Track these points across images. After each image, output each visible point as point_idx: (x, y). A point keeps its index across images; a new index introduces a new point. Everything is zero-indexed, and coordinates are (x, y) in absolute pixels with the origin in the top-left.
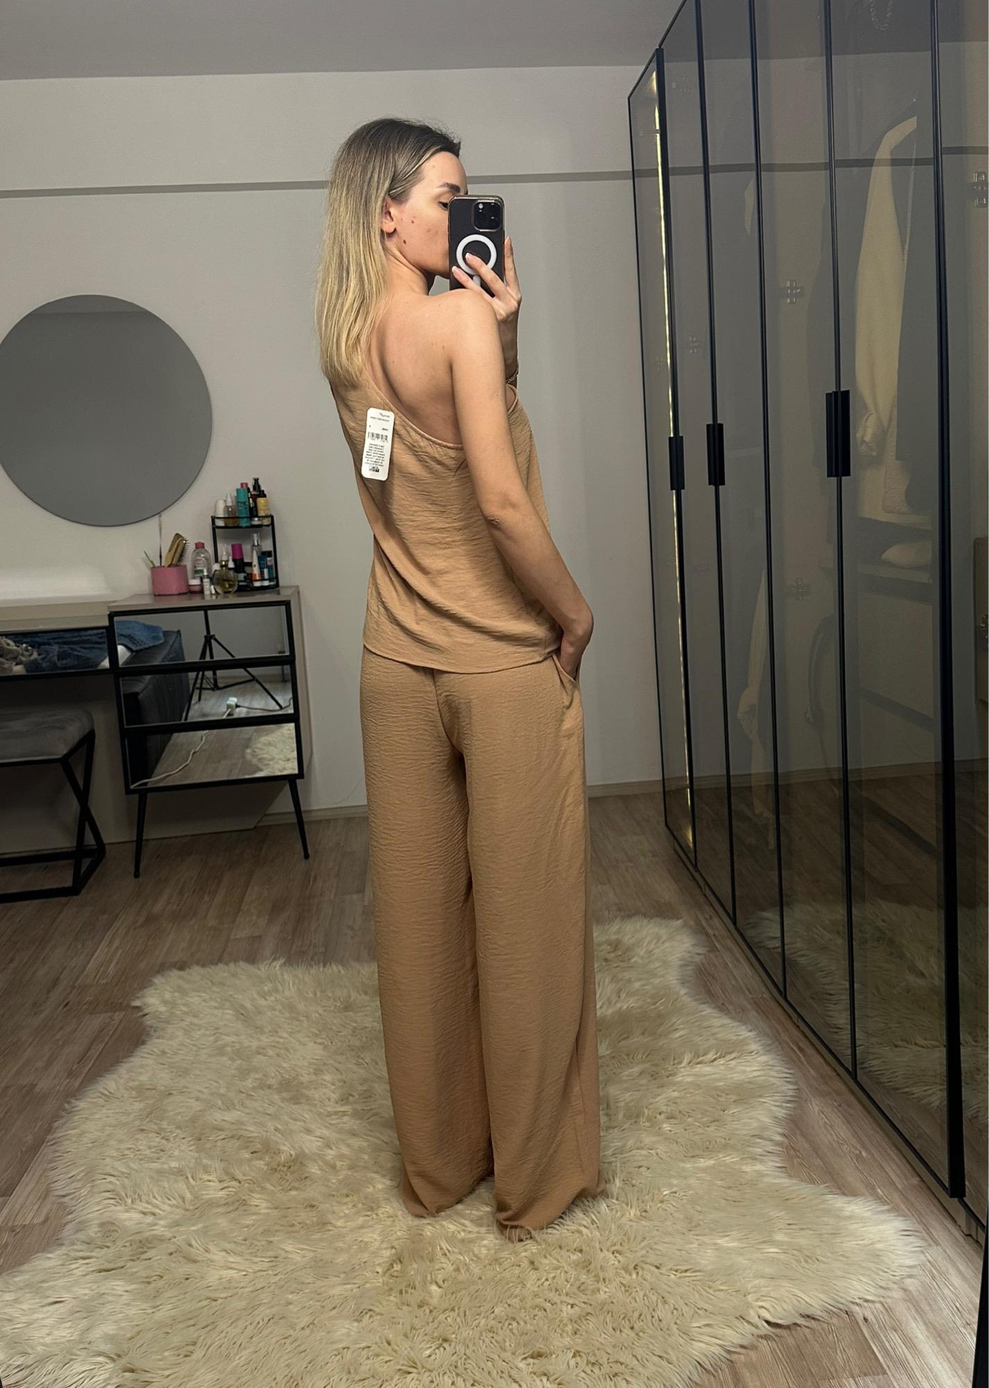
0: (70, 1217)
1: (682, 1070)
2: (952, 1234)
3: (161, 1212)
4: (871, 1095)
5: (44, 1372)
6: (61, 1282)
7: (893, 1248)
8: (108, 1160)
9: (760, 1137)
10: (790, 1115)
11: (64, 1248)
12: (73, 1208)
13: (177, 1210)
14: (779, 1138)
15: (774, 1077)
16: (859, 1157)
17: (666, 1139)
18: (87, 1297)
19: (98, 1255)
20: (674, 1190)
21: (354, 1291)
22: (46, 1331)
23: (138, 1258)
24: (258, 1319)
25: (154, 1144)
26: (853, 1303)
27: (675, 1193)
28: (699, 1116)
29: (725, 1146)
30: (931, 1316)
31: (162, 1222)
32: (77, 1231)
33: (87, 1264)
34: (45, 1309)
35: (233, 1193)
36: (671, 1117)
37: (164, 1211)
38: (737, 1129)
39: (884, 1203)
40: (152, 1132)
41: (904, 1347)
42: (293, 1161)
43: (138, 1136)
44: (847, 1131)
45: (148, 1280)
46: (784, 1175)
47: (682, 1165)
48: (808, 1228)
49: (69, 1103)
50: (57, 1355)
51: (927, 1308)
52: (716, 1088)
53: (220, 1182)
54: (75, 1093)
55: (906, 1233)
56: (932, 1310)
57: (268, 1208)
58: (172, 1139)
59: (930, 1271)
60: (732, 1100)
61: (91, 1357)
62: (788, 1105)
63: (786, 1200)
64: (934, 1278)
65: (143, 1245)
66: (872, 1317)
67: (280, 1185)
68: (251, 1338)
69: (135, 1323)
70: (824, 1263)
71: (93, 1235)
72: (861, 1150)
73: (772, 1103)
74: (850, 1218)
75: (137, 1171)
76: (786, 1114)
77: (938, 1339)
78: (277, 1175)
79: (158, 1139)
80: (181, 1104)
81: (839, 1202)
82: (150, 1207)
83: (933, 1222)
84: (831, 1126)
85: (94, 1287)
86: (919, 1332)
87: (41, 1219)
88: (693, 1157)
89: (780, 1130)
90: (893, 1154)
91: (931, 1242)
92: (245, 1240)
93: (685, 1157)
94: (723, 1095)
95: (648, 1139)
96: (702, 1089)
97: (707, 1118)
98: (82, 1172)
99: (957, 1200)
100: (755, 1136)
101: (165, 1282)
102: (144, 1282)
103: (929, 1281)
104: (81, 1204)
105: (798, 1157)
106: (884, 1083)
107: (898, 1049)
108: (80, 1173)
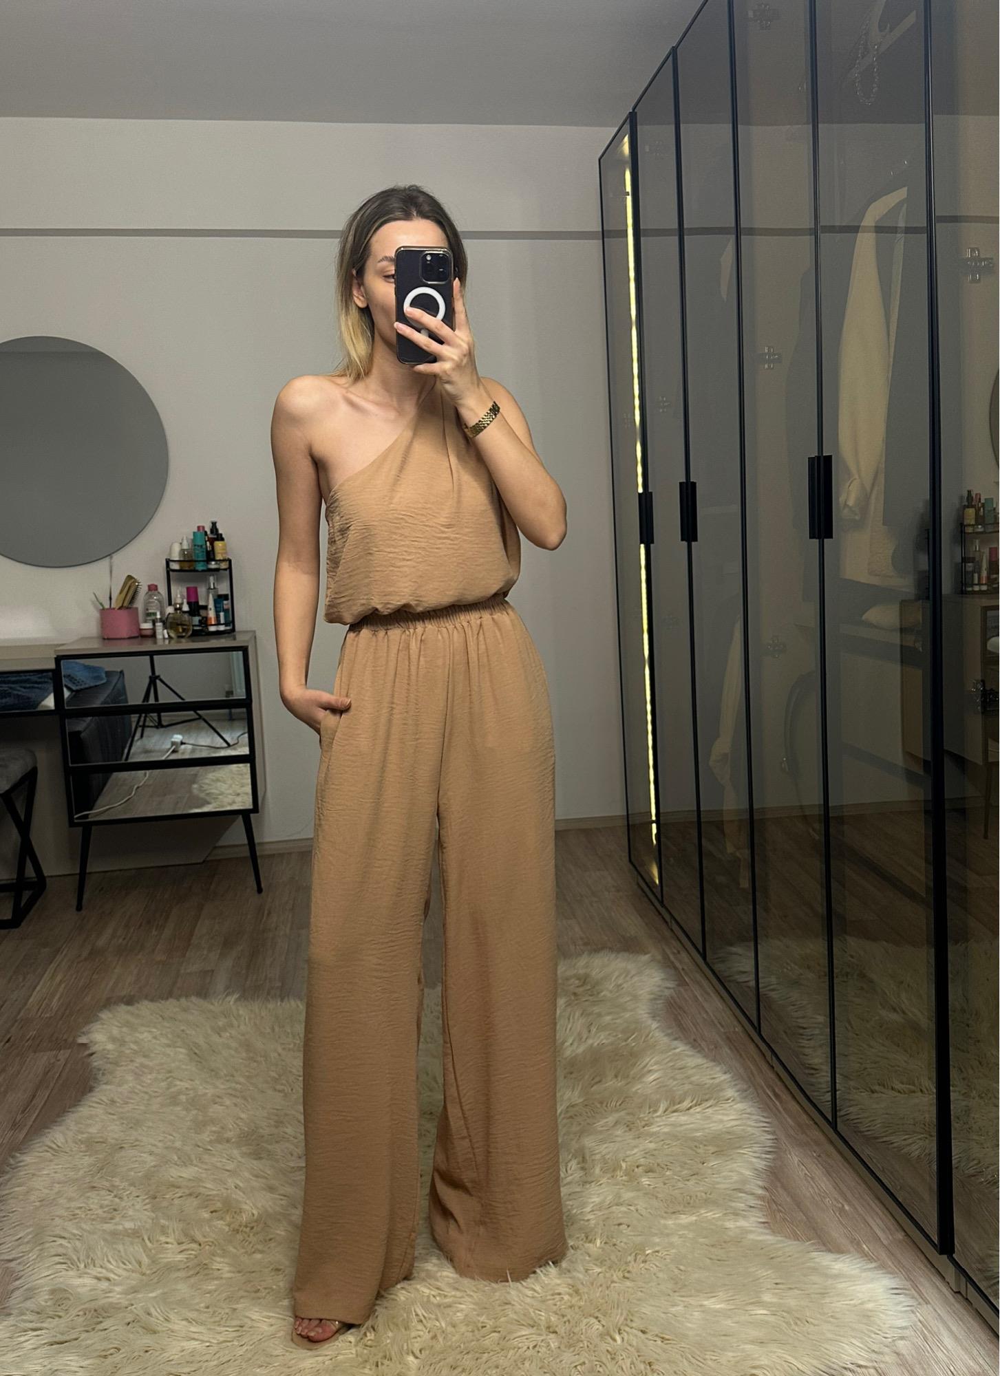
0: (17, 1283)
1: (658, 1119)
2: (941, 1291)
3: (116, 1278)
4: (851, 1144)
6: (9, 1357)
7: (883, 1307)
8: (58, 1221)
9: (740, 1190)
10: (770, 1167)
11: (12, 1318)
12: (23, 1273)
13: (134, 1275)
14: (760, 1192)
15: (751, 1126)
16: (842, 1211)
17: (646, 1194)
19: (50, 1326)
20: (657, 1249)
21: (327, 1363)
23: (93, 1329)
25: (106, 1203)
26: (845, 1368)
27: (658, 1252)
28: (679, 1169)
29: (706, 1200)
31: (118, 1289)
32: (27, 1299)
33: (38, 1336)
35: (192, 1256)
36: (649, 1170)
37: (119, 1276)
38: (718, 1183)
39: (871, 1260)
40: (104, 1189)
42: (256, 1221)
43: (88, 1194)
44: (828, 1183)
45: (104, 1353)
46: (767, 1231)
47: (662, 1222)
48: (796, 1288)
52: (694, 1139)
53: (179, 1244)
54: (19, 1147)
55: (896, 1291)
57: (230, 1272)
58: (125, 1198)
59: (922, 1332)
60: (711, 1152)
62: (768, 1156)
63: (772, 1258)
64: (926, 1339)
65: (98, 1314)
67: (243, 1248)
70: (815, 1325)
71: (43, 1303)
72: (844, 1203)
73: (751, 1154)
74: (836, 1277)
75: (89, 1232)
76: (765, 1165)
78: (240, 1237)
79: (110, 1198)
80: (135, 1159)
81: (826, 1260)
82: (104, 1271)
83: (922, 1280)
84: (812, 1178)
85: (46, 1363)
88: (674, 1213)
89: (760, 1183)
90: (875, 1205)
91: (920, 1300)
92: (208, 1307)
93: (666, 1213)
94: (701, 1146)
95: (628, 1195)
96: (679, 1140)
97: (686, 1172)
98: (30, 1233)
99: (945, 1257)
100: (734, 1190)
101: (122, 1356)
102: (100, 1356)
103: (920, 1342)
104: (31, 1268)
105: (780, 1211)
106: (863, 1132)
107: (875, 1095)
108: (28, 1234)
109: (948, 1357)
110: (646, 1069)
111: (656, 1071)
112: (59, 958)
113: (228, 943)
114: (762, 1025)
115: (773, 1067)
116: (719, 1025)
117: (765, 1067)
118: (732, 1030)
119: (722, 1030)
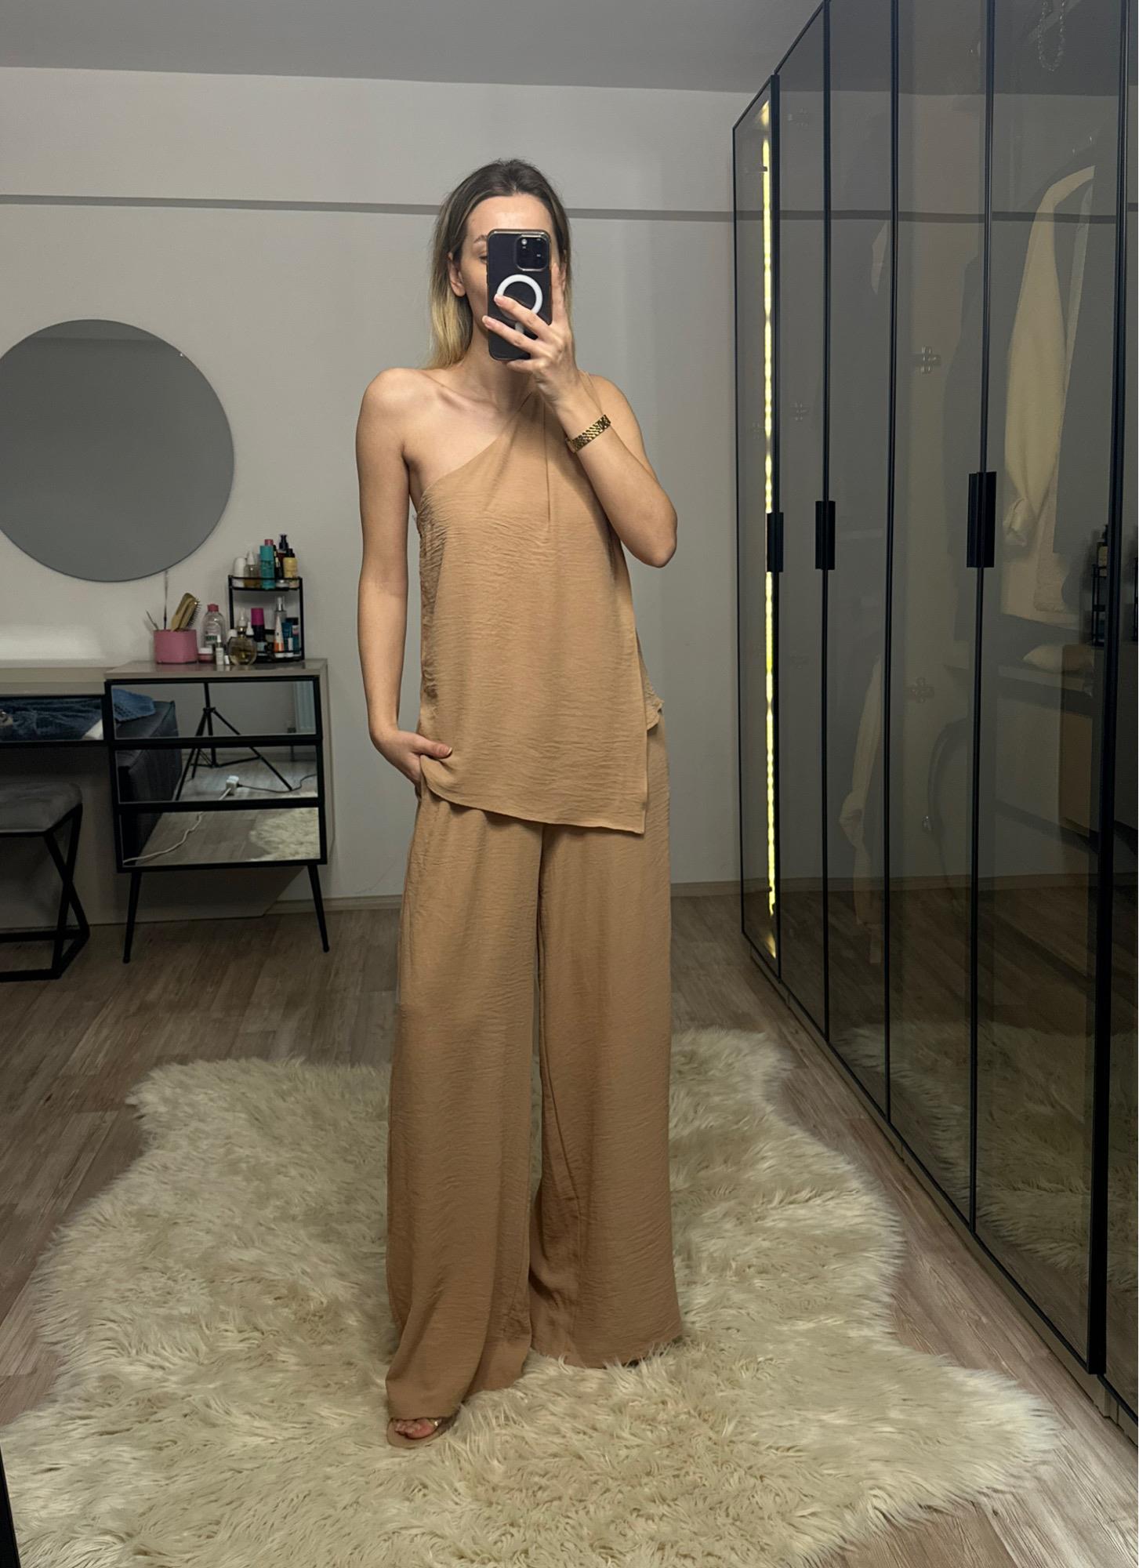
0: (62, 1368)
1: (770, 1212)
2: (1088, 1415)
3: (171, 1366)
4: (991, 1250)
5: (40, 1552)
6: (56, 1446)
7: (1023, 1429)
8: (106, 1303)
9: (866, 1297)
10: (899, 1273)
11: (57, 1405)
12: (68, 1358)
13: (191, 1365)
14: (887, 1299)
15: (877, 1224)
16: (978, 1324)
17: (759, 1297)
18: (87, 1465)
19: (98, 1415)
20: (769, 1357)
21: (403, 1465)
22: (41, 1502)
23: (147, 1420)
24: (291, 1496)
25: (159, 1285)
26: (979, 1492)
27: (771, 1359)
28: (795, 1271)
29: (826, 1306)
30: (1069, 1509)
31: (174, 1378)
32: (73, 1386)
33: (86, 1425)
34: (39, 1477)
35: (254, 1346)
36: (762, 1271)
37: (174, 1364)
38: (840, 1288)
39: (1010, 1377)
40: (156, 1271)
41: (1040, 1546)
42: (325, 1310)
43: (141, 1275)
44: (963, 1293)
45: (159, 1445)
46: (894, 1342)
47: (777, 1328)
48: (926, 1405)
49: (57, 1231)
50: (54, 1532)
51: (1064, 1500)
52: (814, 1238)
53: (240, 1332)
54: (62, 1219)
55: (1038, 1413)
56: (1070, 1503)
57: (297, 1364)
58: (180, 1281)
59: (1067, 1458)
60: (832, 1254)
61: (96, 1535)
62: (896, 1261)
63: (901, 1371)
64: (1070, 1465)
65: (152, 1405)
66: (1003, 1510)
67: (311, 1338)
68: (285, 1518)
69: (147, 1496)
70: (945, 1445)
71: (91, 1390)
72: (980, 1314)
73: (879, 1258)
74: (971, 1394)
75: (142, 1316)
76: (894, 1271)
77: (1079, 1536)
78: (308, 1326)
79: (163, 1280)
80: (189, 1238)
81: (959, 1375)
82: (158, 1359)
83: (1067, 1402)
84: (946, 1287)
85: (96, 1452)
86: (1057, 1530)
87: (29, 1369)
88: (790, 1318)
89: (887, 1290)
90: (1018, 1319)
91: (1066, 1424)
92: (272, 1402)
93: (781, 1318)
94: (822, 1246)
95: (737, 1297)
96: (796, 1238)
97: (804, 1274)
98: (76, 1315)
99: (1095, 1376)
100: (859, 1296)
101: (180, 1448)
102: (154, 1448)
103: (1064, 1468)
104: (76, 1353)
105: (909, 1321)
106: (1004, 1237)
107: (1018, 1192)
108: (74, 1316)
109: (1095, 1486)
110: (759, 1156)
111: (771, 1158)
112: (105, 1012)
113: (292, 1004)
114: (892, 1112)
115: (903, 1160)
116: (842, 1112)
117: (895, 1161)
118: (857, 1116)
119: (846, 1117)
